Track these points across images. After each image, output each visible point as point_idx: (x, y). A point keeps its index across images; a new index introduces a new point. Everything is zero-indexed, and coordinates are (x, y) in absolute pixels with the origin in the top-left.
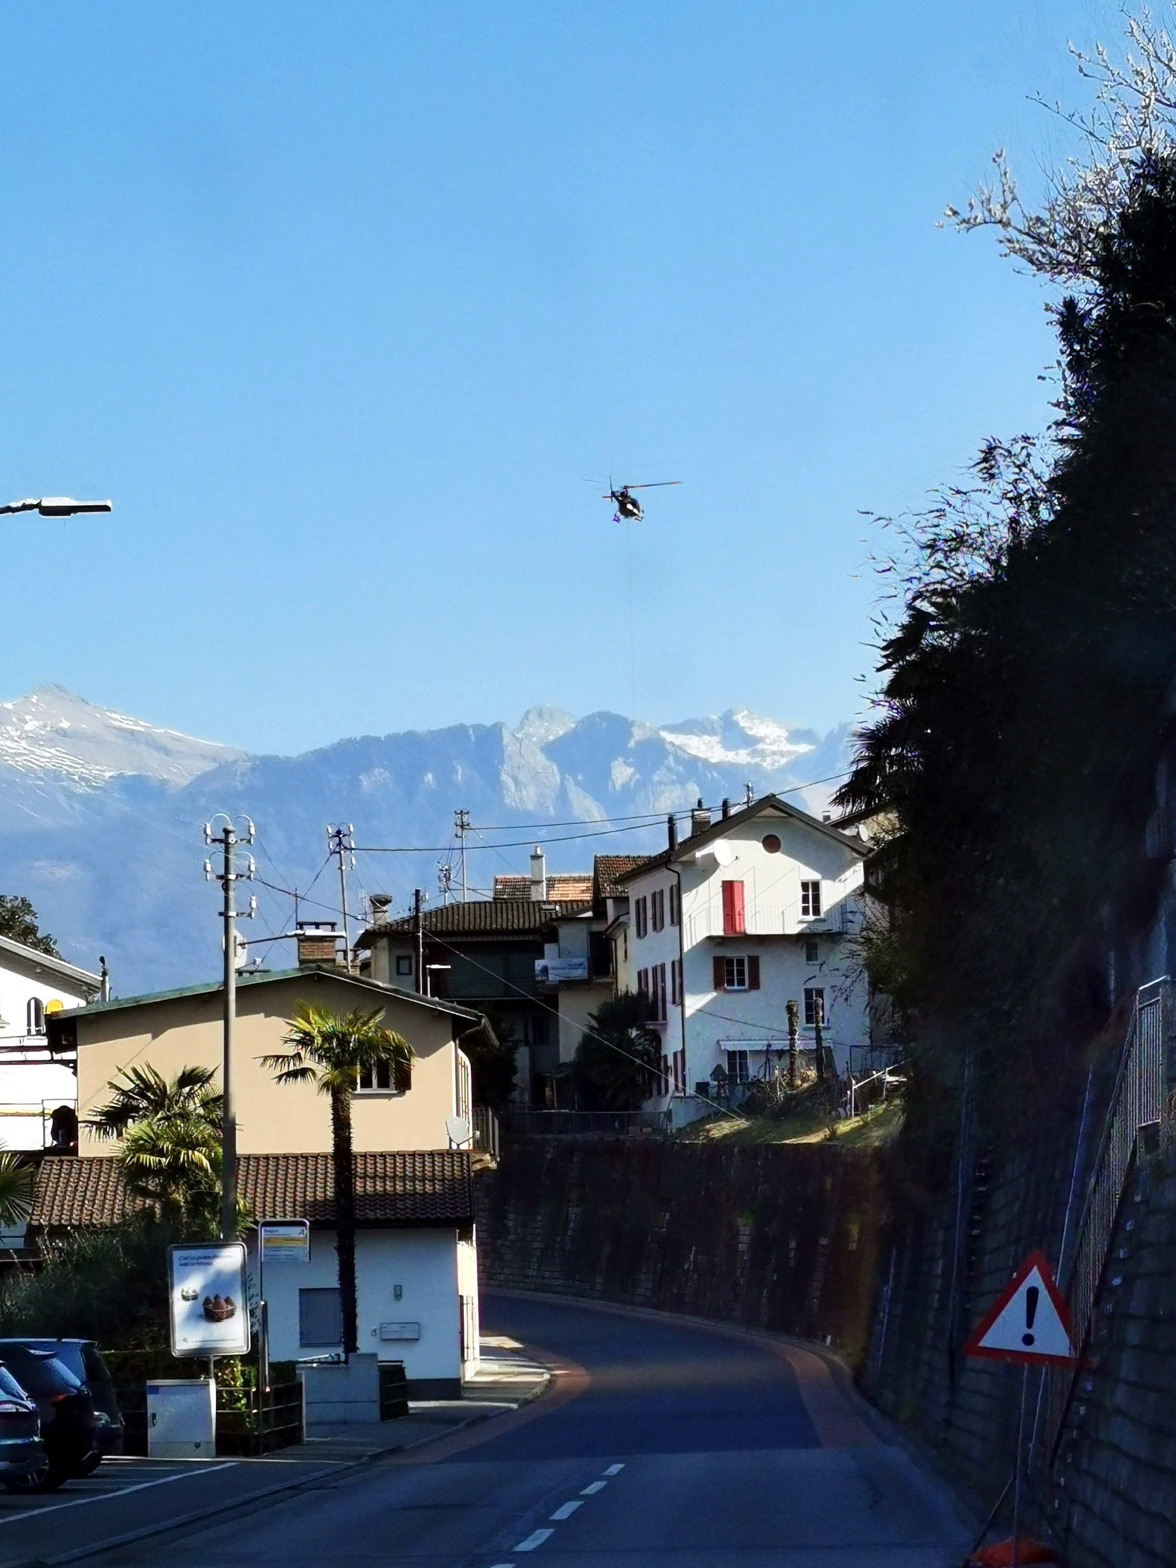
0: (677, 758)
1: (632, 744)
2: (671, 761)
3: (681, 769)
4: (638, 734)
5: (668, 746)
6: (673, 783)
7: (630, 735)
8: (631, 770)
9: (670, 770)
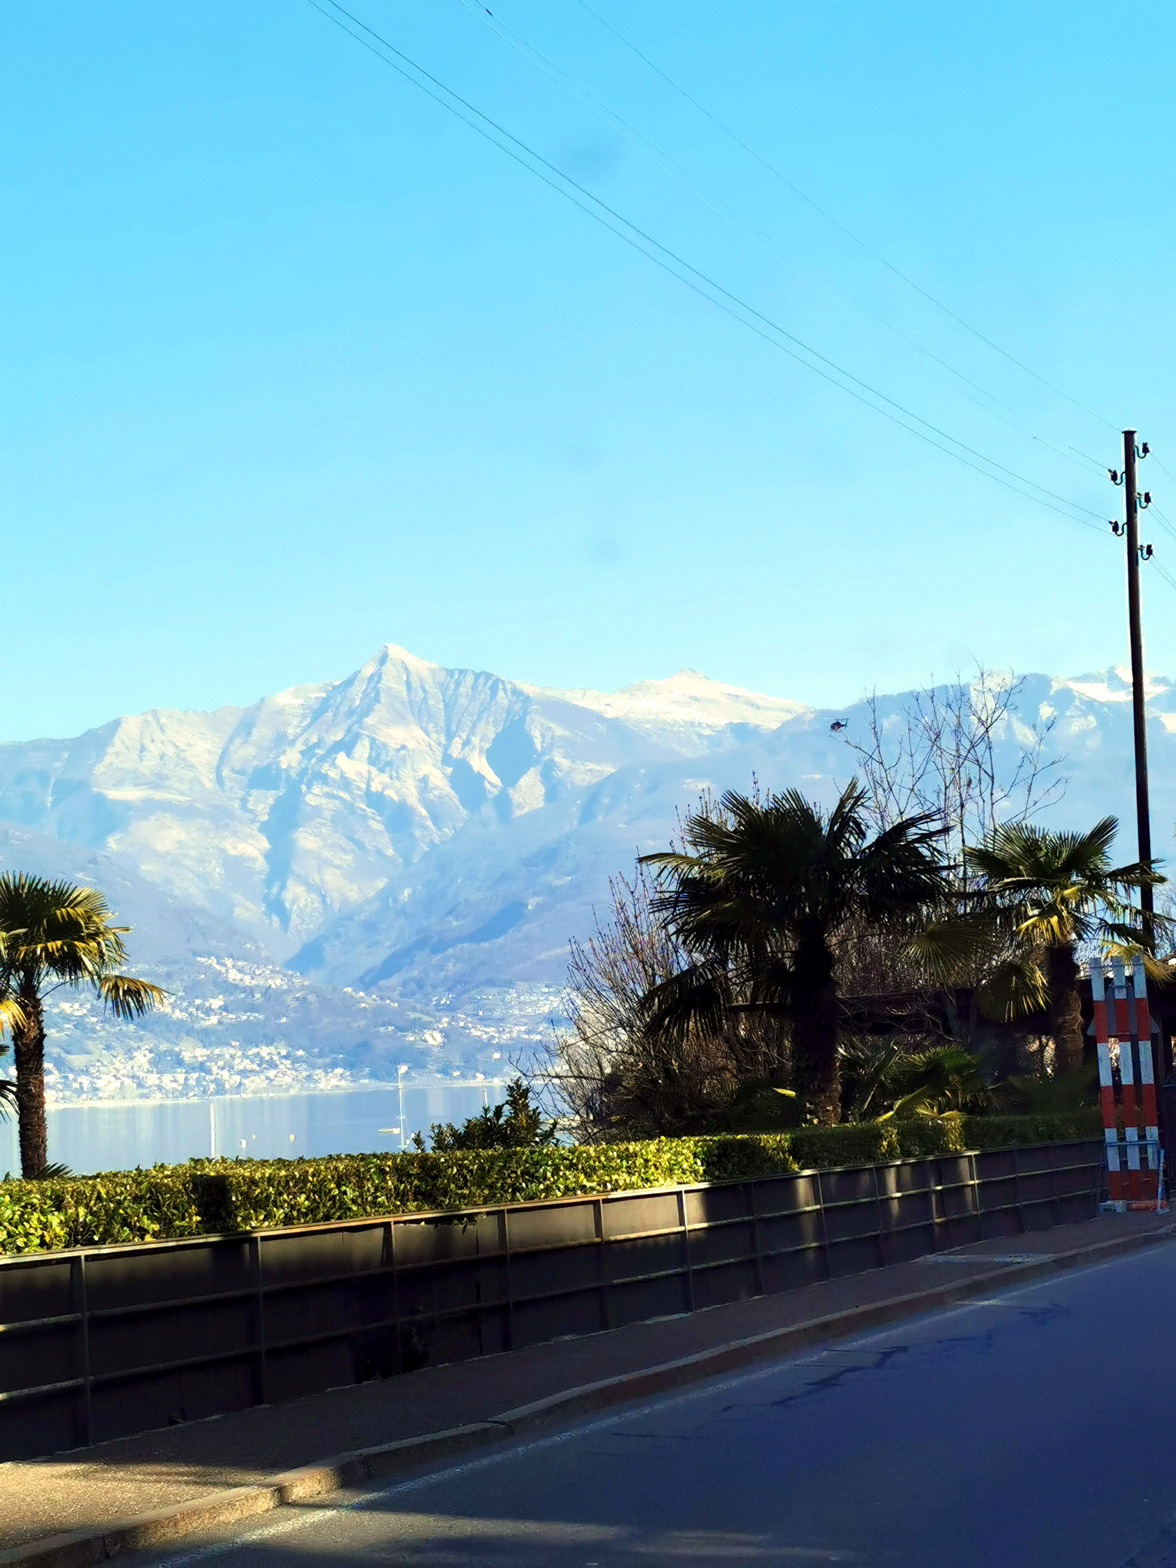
0: (1080, 699)
1: (1052, 693)
2: (1077, 702)
3: (1083, 707)
4: (1055, 686)
5: (1075, 693)
6: (1079, 716)
7: (1050, 686)
8: (1052, 709)
9: (1077, 707)
